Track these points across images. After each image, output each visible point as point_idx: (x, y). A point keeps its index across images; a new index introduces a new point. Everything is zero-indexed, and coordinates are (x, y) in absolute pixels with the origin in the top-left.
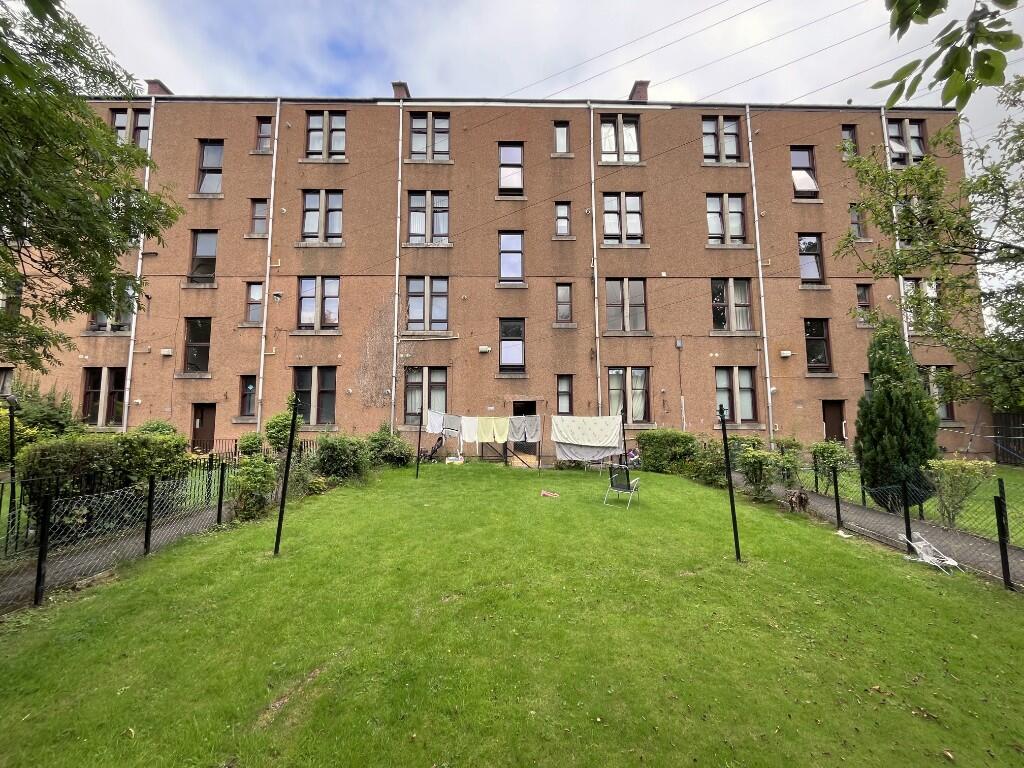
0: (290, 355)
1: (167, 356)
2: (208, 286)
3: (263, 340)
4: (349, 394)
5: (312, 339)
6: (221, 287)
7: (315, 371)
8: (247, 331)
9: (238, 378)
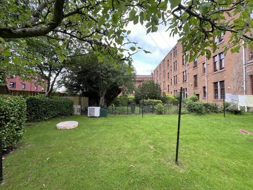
0: (212, 80)
1: (192, 85)
2: (196, 68)
3: (206, 77)
4: (229, 89)
5: (217, 74)
6: (198, 67)
7: (219, 83)
8: (203, 76)
9: (202, 88)
